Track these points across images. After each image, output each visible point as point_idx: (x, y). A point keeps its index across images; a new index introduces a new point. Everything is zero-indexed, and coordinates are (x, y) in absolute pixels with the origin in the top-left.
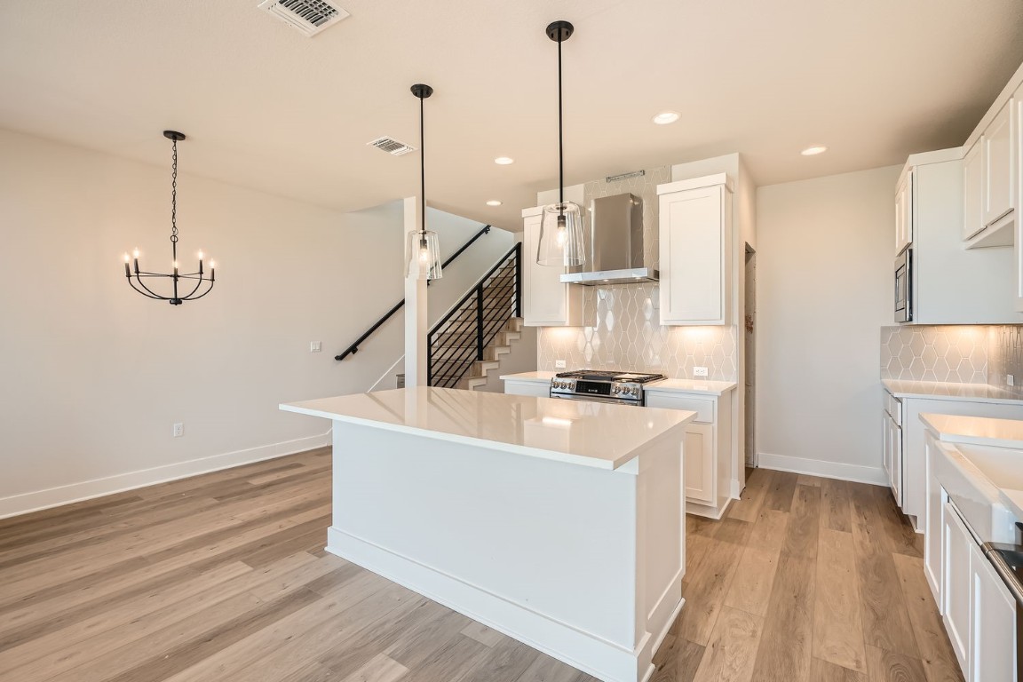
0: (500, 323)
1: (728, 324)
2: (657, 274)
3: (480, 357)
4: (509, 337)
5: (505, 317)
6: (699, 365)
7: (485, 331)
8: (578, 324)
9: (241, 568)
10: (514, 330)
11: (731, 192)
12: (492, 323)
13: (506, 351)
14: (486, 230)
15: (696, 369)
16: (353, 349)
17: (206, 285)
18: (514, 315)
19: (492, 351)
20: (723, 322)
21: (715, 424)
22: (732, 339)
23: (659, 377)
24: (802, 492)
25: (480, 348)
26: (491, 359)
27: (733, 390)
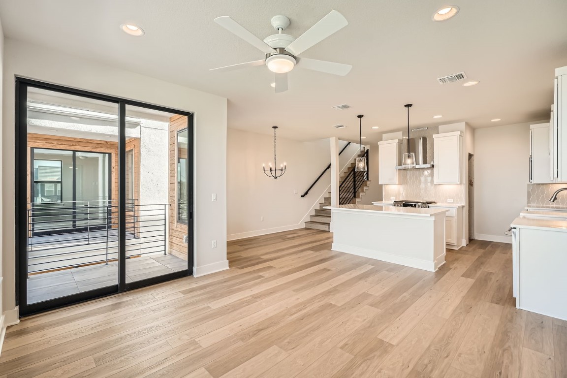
0: (361, 183)
1: (461, 183)
2: (433, 166)
3: (355, 196)
4: (365, 188)
5: (363, 181)
6: (449, 198)
7: (356, 186)
8: (400, 184)
9: (310, 252)
10: (366, 185)
11: (462, 136)
12: (359, 182)
13: (364, 194)
14: (349, 143)
15: (448, 200)
16: (306, 193)
17: (284, 170)
18: (366, 180)
19: (359, 193)
20: (459, 183)
21: (456, 217)
22: (463, 190)
23: (434, 202)
24: (491, 246)
25: (355, 193)
26: (359, 197)
27: (463, 207)
